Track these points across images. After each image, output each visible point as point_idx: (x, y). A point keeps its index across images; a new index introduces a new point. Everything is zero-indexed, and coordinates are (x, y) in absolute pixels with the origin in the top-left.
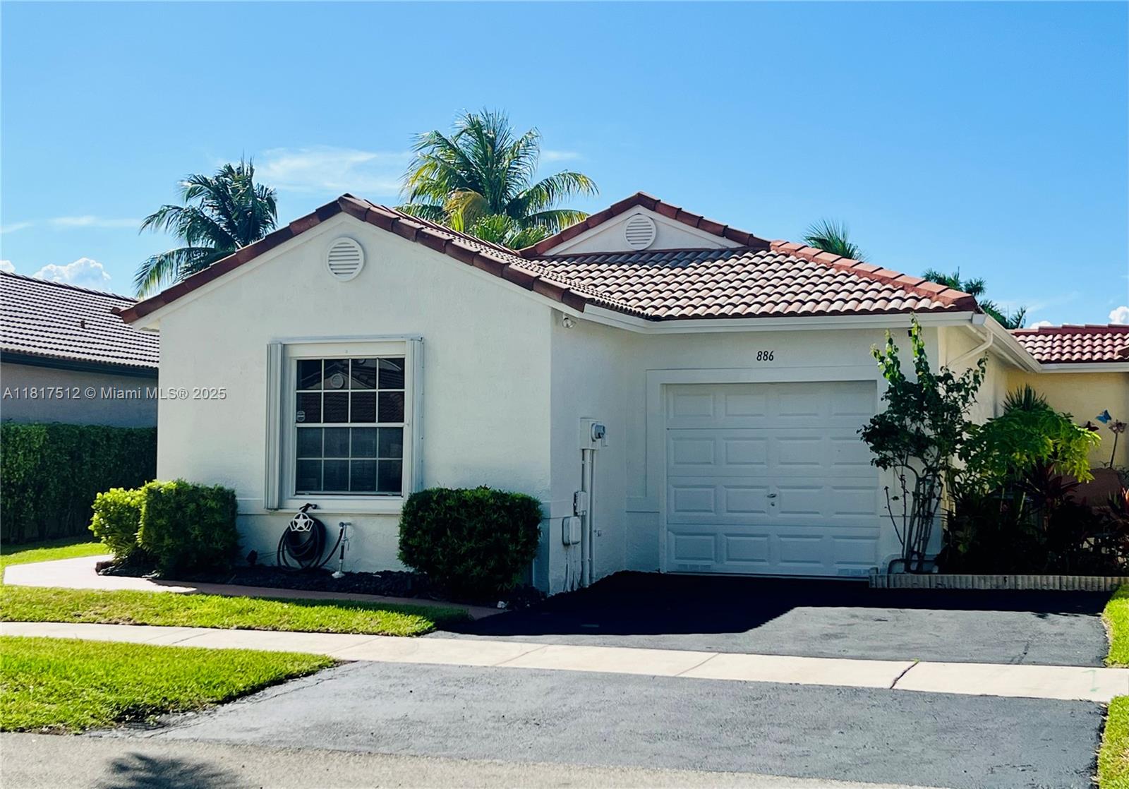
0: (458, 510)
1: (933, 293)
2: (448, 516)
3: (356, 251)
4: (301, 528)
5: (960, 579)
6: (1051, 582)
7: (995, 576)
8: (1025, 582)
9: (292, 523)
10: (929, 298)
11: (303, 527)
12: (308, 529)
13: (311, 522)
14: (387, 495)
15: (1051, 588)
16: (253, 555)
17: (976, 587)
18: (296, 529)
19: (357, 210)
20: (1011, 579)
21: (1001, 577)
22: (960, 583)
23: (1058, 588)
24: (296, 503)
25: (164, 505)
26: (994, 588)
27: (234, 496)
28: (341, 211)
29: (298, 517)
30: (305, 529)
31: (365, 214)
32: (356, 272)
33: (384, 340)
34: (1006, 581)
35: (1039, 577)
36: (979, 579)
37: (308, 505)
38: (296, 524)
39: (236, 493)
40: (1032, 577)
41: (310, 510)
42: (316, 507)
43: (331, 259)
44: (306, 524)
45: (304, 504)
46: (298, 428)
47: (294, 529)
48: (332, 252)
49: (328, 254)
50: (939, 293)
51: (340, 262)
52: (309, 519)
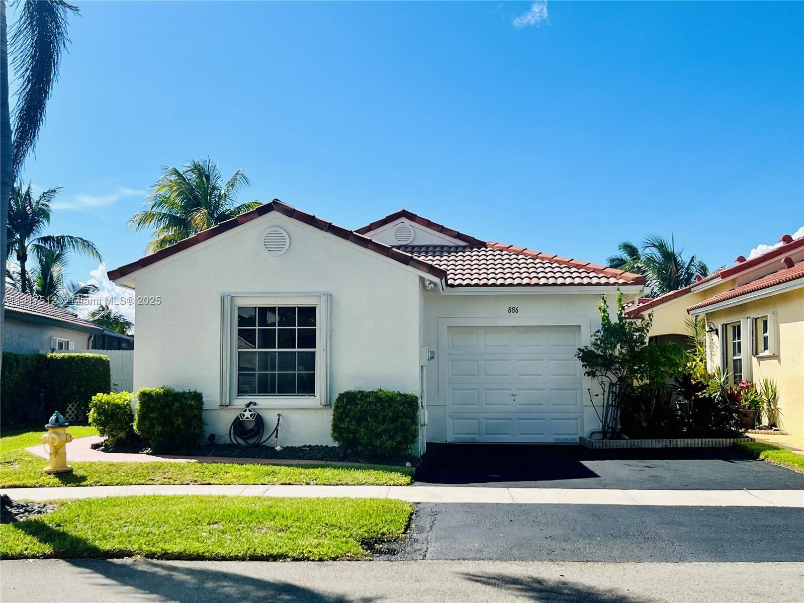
0: (375, 405)
1: (617, 274)
2: (369, 408)
3: (284, 236)
4: (247, 418)
5: (645, 441)
6: (697, 442)
7: (664, 440)
8: (681, 443)
9: (240, 414)
10: (615, 277)
11: (249, 417)
12: (253, 418)
13: (255, 414)
14: (304, 396)
15: (697, 446)
16: (212, 437)
17: (654, 447)
18: (244, 419)
19: (287, 210)
20: (674, 441)
21: (668, 441)
22: (645, 445)
23: (700, 446)
24: (242, 401)
25: (155, 403)
26: (664, 447)
27: (202, 397)
28: (274, 210)
29: (245, 411)
30: (251, 419)
31: (292, 213)
32: (284, 250)
33: (304, 295)
34: (671, 442)
35: (689, 440)
36: (655, 442)
37: (251, 403)
38: (244, 415)
39: (203, 395)
40: (686, 440)
41: (252, 406)
42: (255, 404)
43: (265, 241)
44: (251, 415)
45: (248, 402)
46: (239, 352)
47: (242, 418)
48: (266, 236)
49: (264, 237)
50: (621, 274)
51: (273, 243)
52: (253, 412)
